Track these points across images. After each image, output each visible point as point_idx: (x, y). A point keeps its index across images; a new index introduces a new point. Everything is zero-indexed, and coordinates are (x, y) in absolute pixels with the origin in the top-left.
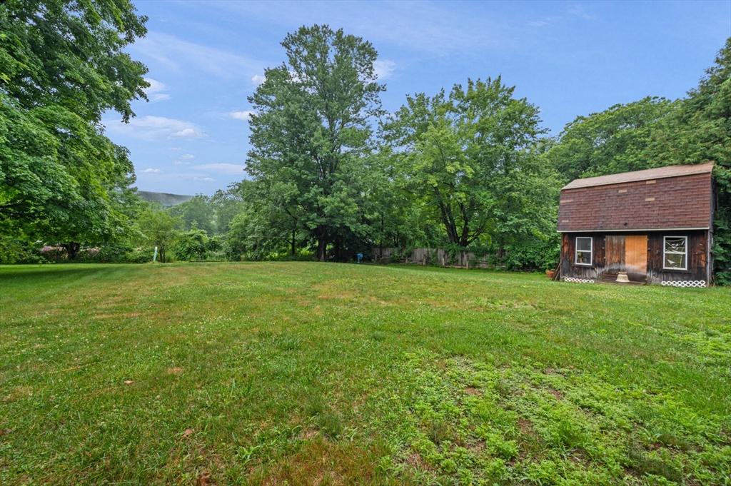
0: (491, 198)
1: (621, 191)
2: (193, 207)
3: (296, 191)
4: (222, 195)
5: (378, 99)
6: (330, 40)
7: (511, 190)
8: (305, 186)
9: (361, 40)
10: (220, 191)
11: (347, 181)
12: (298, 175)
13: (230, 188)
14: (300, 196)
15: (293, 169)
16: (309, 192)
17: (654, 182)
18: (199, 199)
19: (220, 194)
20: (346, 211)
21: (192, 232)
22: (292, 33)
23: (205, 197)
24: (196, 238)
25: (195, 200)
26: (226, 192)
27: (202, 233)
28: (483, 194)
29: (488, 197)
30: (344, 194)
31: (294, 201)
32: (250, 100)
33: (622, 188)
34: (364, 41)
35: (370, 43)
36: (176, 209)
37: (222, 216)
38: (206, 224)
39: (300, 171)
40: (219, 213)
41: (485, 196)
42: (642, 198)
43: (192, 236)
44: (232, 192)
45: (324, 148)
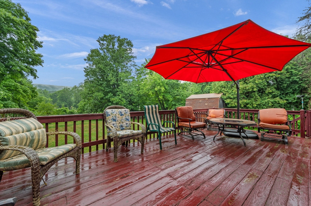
0: (171, 98)
1: (200, 101)
2: (63, 93)
3: (102, 95)
4: (76, 88)
5: (134, 61)
6: (116, 40)
7: (177, 95)
8: (106, 94)
9: (127, 39)
10: (75, 86)
11: (122, 92)
12: (103, 89)
13: (80, 85)
14: (105, 97)
15: (102, 87)
16: (108, 95)
17: (207, 99)
18: (66, 90)
19: (75, 87)
20: (121, 103)
21: (62, 108)
22: (101, 37)
23: (69, 88)
24: (63, 111)
25: (64, 90)
26: (78, 86)
27: (66, 109)
28: (169, 96)
29: (170, 97)
30: (120, 97)
31: (102, 99)
32: (85, 60)
33: (200, 100)
34: (128, 40)
35: (130, 40)
36: (55, 94)
37: (77, 97)
38: (69, 100)
39: (104, 88)
40: (75, 96)
41: (169, 97)
42: (205, 104)
43: (62, 110)
44: (81, 86)
45: (113, 81)
